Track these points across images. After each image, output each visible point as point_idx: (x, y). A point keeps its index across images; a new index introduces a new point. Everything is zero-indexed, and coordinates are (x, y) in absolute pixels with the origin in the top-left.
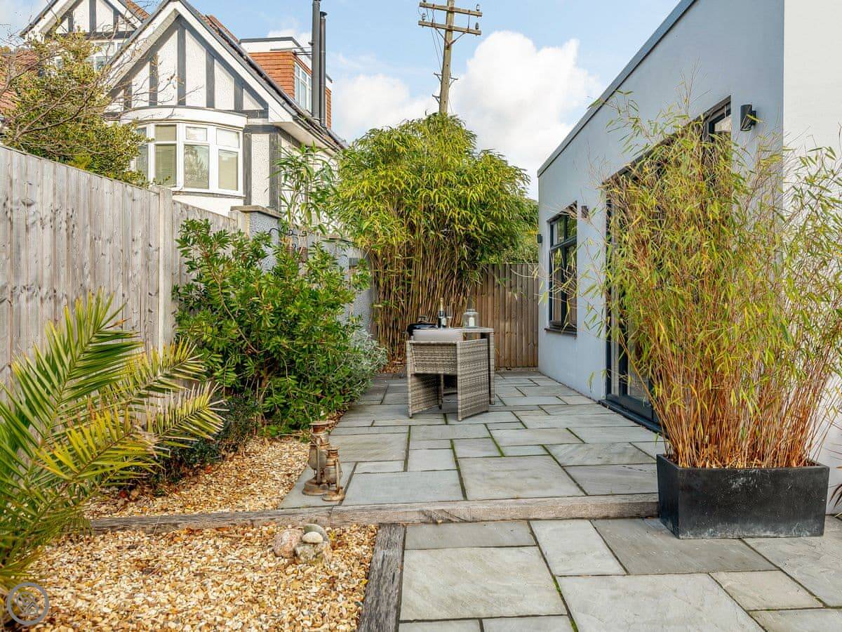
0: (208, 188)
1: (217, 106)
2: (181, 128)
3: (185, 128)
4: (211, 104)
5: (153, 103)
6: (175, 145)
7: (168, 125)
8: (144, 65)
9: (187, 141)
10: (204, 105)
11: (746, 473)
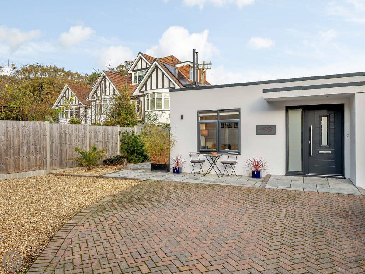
0: (162, 109)
1: (165, 87)
2: (156, 94)
4: (163, 87)
5: (151, 89)
6: (154, 99)
7: (153, 94)
8: (149, 78)
9: (157, 97)
10: (162, 88)
11: (157, 164)
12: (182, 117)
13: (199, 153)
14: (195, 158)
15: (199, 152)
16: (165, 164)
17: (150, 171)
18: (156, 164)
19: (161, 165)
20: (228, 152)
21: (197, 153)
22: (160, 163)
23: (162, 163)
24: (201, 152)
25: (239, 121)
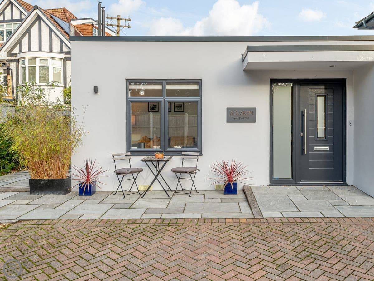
0: (48, 83)
1: (54, 51)
3: (39, 60)
4: (51, 50)
5: (30, 50)
6: (35, 66)
7: (33, 59)
8: (26, 34)
9: (41, 65)
10: (48, 51)
11: (44, 180)
12: (96, 90)
13: (129, 156)
14: (123, 166)
15: (129, 153)
16: (61, 178)
17: (28, 195)
18: (42, 180)
19: (52, 181)
20: (181, 152)
21: (126, 156)
22: (51, 178)
23: (55, 176)
24: (134, 153)
25: (200, 99)
